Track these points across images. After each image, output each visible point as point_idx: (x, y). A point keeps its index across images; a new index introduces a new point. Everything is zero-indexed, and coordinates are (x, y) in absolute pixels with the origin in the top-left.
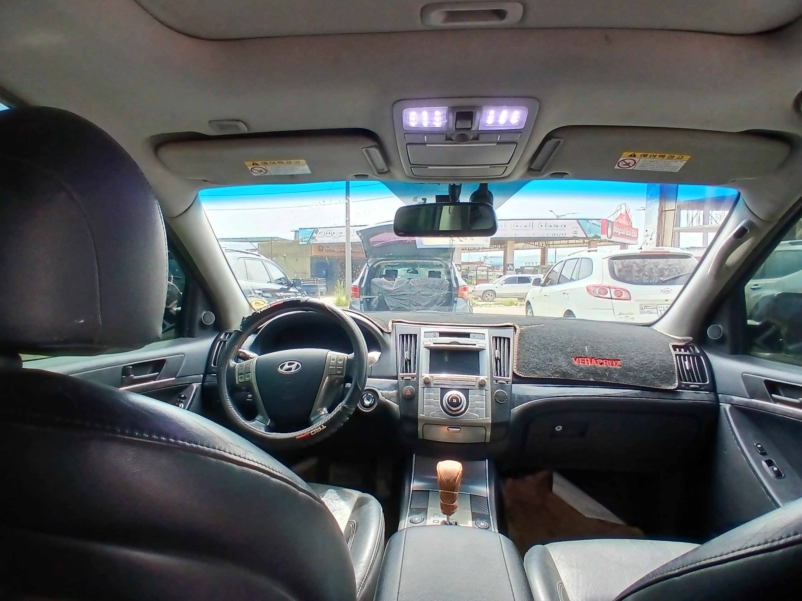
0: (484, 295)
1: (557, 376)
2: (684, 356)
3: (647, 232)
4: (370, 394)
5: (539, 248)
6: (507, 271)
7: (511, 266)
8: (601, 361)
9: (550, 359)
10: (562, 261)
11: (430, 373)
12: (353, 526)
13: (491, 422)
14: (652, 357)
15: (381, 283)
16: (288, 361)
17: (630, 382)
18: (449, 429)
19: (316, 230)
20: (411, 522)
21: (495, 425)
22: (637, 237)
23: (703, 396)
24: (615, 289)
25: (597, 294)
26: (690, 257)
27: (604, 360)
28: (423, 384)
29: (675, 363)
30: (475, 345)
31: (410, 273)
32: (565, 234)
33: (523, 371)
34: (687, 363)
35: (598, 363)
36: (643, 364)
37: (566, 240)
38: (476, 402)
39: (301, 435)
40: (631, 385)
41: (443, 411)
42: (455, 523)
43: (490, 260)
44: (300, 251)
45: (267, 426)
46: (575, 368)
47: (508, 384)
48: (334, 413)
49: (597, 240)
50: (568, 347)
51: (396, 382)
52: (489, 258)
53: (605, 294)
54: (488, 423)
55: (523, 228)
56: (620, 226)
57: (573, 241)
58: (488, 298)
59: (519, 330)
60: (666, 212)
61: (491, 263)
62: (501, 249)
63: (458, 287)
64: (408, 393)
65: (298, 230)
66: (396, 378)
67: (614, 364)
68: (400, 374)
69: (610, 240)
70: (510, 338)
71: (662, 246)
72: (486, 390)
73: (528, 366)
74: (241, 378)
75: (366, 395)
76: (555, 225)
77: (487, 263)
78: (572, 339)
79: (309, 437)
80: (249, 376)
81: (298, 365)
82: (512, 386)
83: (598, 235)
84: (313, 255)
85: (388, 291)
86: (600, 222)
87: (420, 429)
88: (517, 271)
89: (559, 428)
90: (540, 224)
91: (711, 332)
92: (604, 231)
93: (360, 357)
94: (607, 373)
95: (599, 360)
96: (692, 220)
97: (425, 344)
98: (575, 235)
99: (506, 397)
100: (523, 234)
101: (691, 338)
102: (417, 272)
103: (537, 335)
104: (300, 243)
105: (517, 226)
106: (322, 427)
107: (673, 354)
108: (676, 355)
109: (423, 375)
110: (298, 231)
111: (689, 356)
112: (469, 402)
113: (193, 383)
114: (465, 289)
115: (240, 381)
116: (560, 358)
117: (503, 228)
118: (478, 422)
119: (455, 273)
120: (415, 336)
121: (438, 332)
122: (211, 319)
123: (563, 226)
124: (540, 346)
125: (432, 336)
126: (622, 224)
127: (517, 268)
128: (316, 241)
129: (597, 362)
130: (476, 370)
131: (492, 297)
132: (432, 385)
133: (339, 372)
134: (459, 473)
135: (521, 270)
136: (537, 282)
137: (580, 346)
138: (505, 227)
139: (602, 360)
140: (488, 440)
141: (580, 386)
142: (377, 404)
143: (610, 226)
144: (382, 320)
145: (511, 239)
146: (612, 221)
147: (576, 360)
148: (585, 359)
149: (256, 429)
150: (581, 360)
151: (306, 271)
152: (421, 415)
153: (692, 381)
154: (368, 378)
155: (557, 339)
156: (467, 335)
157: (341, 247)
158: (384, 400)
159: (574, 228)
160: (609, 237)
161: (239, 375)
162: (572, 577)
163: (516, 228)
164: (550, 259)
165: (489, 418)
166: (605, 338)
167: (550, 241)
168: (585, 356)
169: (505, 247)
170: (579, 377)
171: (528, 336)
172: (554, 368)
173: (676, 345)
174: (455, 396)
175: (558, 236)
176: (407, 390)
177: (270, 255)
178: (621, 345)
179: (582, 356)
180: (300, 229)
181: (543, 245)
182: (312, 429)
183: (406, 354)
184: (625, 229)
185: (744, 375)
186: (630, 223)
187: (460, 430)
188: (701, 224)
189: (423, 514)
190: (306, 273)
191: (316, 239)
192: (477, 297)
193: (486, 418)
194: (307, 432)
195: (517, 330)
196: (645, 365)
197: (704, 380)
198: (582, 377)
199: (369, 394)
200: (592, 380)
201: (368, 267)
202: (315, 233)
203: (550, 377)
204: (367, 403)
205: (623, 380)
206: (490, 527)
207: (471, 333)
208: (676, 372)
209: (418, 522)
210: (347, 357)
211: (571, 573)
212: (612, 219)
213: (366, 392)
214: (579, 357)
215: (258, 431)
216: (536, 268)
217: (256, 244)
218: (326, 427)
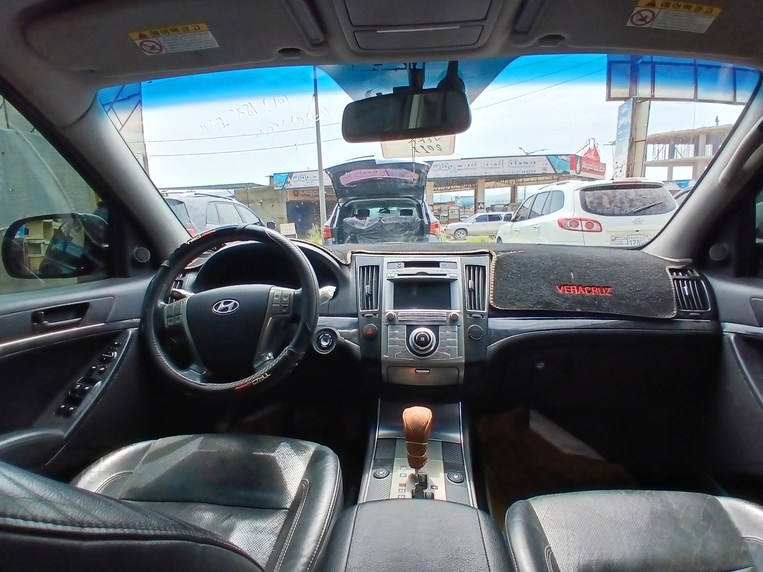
0: (457, 232)
1: (539, 307)
2: (683, 280)
3: (617, 164)
4: (328, 335)
5: (509, 186)
6: (478, 210)
7: (482, 205)
8: (590, 289)
9: (531, 288)
10: (533, 196)
11: (394, 309)
12: (305, 486)
13: (464, 361)
14: (646, 282)
15: (353, 223)
16: (224, 300)
17: (623, 311)
18: (417, 371)
19: (290, 175)
20: (375, 476)
21: (468, 365)
22: (605, 172)
23: (705, 324)
24: (587, 221)
25: (568, 227)
26: (661, 187)
27: (592, 288)
28: (387, 321)
29: (673, 289)
30: (446, 275)
31: (383, 212)
32: (535, 171)
33: (500, 302)
34: (686, 288)
35: (586, 291)
36: (637, 291)
37: (536, 177)
38: (447, 339)
39: (240, 386)
40: (624, 314)
41: (409, 351)
42: (424, 475)
43: (461, 200)
44: (276, 197)
45: (204, 375)
46: (559, 298)
47: (484, 318)
48: (279, 358)
49: (566, 176)
50: (551, 274)
51: (356, 319)
52: (461, 198)
53: (576, 227)
54: (462, 363)
55: (493, 166)
56: (588, 160)
57: (543, 178)
58: (459, 236)
59: (496, 257)
60: (637, 143)
61: (462, 203)
62: (472, 188)
63: (430, 224)
64: (370, 332)
65: (273, 175)
66: (355, 315)
67: (604, 292)
68: (361, 311)
69: (579, 175)
70: (485, 266)
71: (632, 177)
72: (458, 326)
73: (506, 297)
74: (171, 321)
75: (322, 335)
76: (525, 162)
77: (459, 203)
78: (556, 265)
79: (251, 388)
80: (179, 319)
81: (235, 303)
82: (488, 320)
83: (566, 170)
84: (288, 200)
85: (361, 231)
86: (569, 157)
87: (384, 371)
88: (488, 209)
89: (540, 365)
90: (510, 161)
91: (714, 253)
92: (573, 167)
93: (309, 293)
94: (596, 302)
95: (587, 287)
96: (658, 154)
97: (389, 276)
98: (544, 172)
99: (481, 333)
100: (493, 172)
101: (690, 260)
102: (389, 212)
103: (516, 262)
104: (275, 188)
105: (487, 164)
106: (265, 376)
107: (670, 278)
108: (674, 280)
109: (386, 311)
110: (273, 177)
111: (688, 280)
112: (439, 340)
113: (129, 328)
114: (437, 226)
115: (170, 324)
116: (542, 287)
117: (474, 166)
118: (450, 362)
119: (426, 210)
120: (377, 267)
121: (403, 262)
122: (146, 256)
123: (533, 163)
124: (520, 274)
125: (396, 267)
126: (590, 160)
127: (487, 207)
128: (290, 186)
129: (584, 290)
130: (447, 304)
131: (464, 235)
132: (397, 322)
133: (284, 311)
134: (428, 422)
135: (492, 208)
136: (508, 218)
137: (565, 273)
138: (476, 165)
139: (591, 287)
140: (461, 381)
141: (565, 318)
142: (335, 344)
143: (579, 161)
144: (340, 252)
145: (481, 177)
146: (581, 156)
147: (560, 288)
148: (571, 287)
149: (189, 379)
150: (567, 288)
151: (283, 216)
152: (384, 356)
153: (692, 308)
154: (319, 316)
155: (539, 265)
156: (436, 264)
157: (315, 192)
158: (342, 341)
159: (543, 164)
160: (578, 172)
161: (167, 318)
162: (562, 540)
163: (486, 166)
164: (520, 196)
165: (462, 357)
166: (593, 263)
167: (519, 178)
168: (571, 284)
169: (475, 186)
170: (565, 308)
171: (505, 263)
172: (536, 298)
173: (673, 268)
174: (423, 333)
175: (528, 173)
176: (369, 329)
177: (247, 202)
178: (612, 270)
179: (568, 283)
180: (274, 174)
181: (512, 183)
182: (254, 377)
183: (367, 288)
184: (593, 164)
185: (754, 300)
186: (598, 158)
187: (430, 371)
188: (667, 158)
189: (388, 467)
190: (283, 218)
191: (290, 183)
192: (450, 235)
193: (459, 357)
194: (247, 382)
195: (493, 257)
196: (639, 292)
197: (705, 307)
198: (568, 308)
199: (326, 334)
200: (579, 310)
201: (339, 207)
202: (290, 177)
203: (532, 309)
204: (324, 344)
205: (614, 309)
206: (465, 480)
207: (441, 262)
208: (674, 299)
209: (384, 475)
210: (293, 293)
211: (559, 535)
212: (580, 154)
213: (323, 332)
214: (564, 285)
215: (192, 382)
216: (506, 206)
217: (232, 191)
218: (270, 375)
